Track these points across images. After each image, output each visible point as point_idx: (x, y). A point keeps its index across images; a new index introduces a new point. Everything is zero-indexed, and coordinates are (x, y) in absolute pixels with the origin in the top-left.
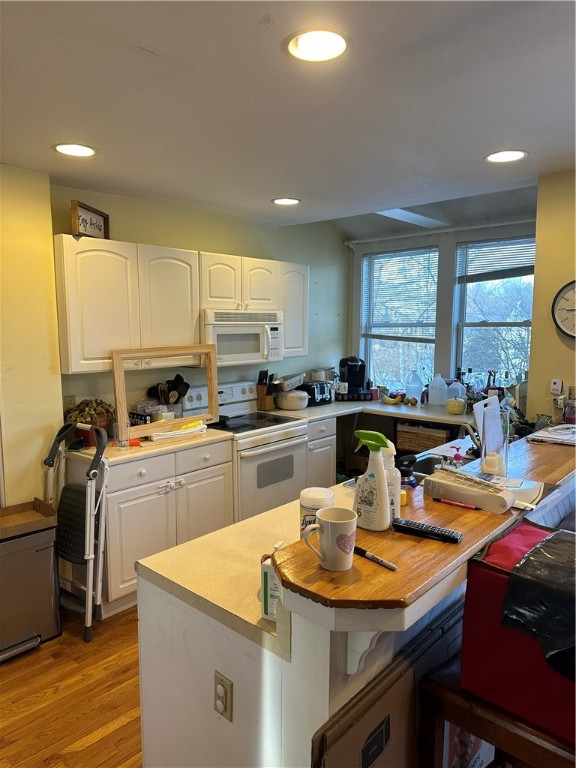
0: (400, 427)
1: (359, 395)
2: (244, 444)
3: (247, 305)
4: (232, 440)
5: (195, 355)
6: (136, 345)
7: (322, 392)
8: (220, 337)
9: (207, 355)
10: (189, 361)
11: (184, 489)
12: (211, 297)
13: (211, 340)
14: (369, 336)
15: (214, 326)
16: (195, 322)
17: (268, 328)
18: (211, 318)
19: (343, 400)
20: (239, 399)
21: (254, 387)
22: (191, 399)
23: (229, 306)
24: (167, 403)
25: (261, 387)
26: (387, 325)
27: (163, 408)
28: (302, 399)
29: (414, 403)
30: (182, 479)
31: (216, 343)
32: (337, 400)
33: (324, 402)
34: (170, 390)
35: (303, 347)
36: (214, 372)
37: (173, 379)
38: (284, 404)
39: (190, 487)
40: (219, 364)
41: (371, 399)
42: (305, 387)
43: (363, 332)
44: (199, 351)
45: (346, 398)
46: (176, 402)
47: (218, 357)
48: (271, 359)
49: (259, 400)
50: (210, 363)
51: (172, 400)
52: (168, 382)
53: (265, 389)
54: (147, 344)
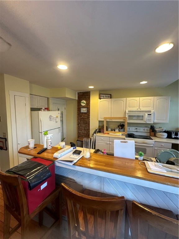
3: (141, 109)
6: (110, 116)
7: (176, 135)
8: (129, 116)
12: (129, 107)
15: (128, 113)
17: (147, 114)
20: (143, 131)
21: (149, 129)
35: (166, 120)
48: (148, 122)
50: (125, 121)
51: (120, 128)
54: (112, 116)
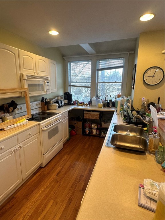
0: (85, 112)
1: (71, 103)
2: (43, 125)
3: (38, 73)
4: (39, 125)
5: (19, 92)
7: (61, 103)
8: (30, 85)
9: (25, 92)
10: (17, 95)
11: (22, 149)
12: (24, 69)
13: (26, 86)
14: (70, 86)
15: (27, 80)
16: (18, 79)
17: (46, 82)
18: (25, 77)
19: (66, 105)
20: (35, 108)
21: (40, 103)
22: (18, 110)
23: (31, 73)
24: (8, 112)
25: (43, 103)
26: (76, 83)
27: (7, 115)
28: (57, 106)
29: (87, 105)
30: (21, 145)
31: (28, 87)
32: (65, 105)
33: (62, 106)
34: (9, 107)
35: (56, 89)
36: (28, 98)
37: (10, 102)
38: (51, 108)
39: (24, 147)
40: (30, 95)
41: (74, 104)
42: (57, 102)
43: (69, 85)
44: (21, 90)
45: (67, 104)
46: (12, 112)
47: (29, 93)
48: (47, 93)
49: (42, 108)
50: (26, 95)
51: (11, 111)
52: (8, 103)
53: (44, 103)
